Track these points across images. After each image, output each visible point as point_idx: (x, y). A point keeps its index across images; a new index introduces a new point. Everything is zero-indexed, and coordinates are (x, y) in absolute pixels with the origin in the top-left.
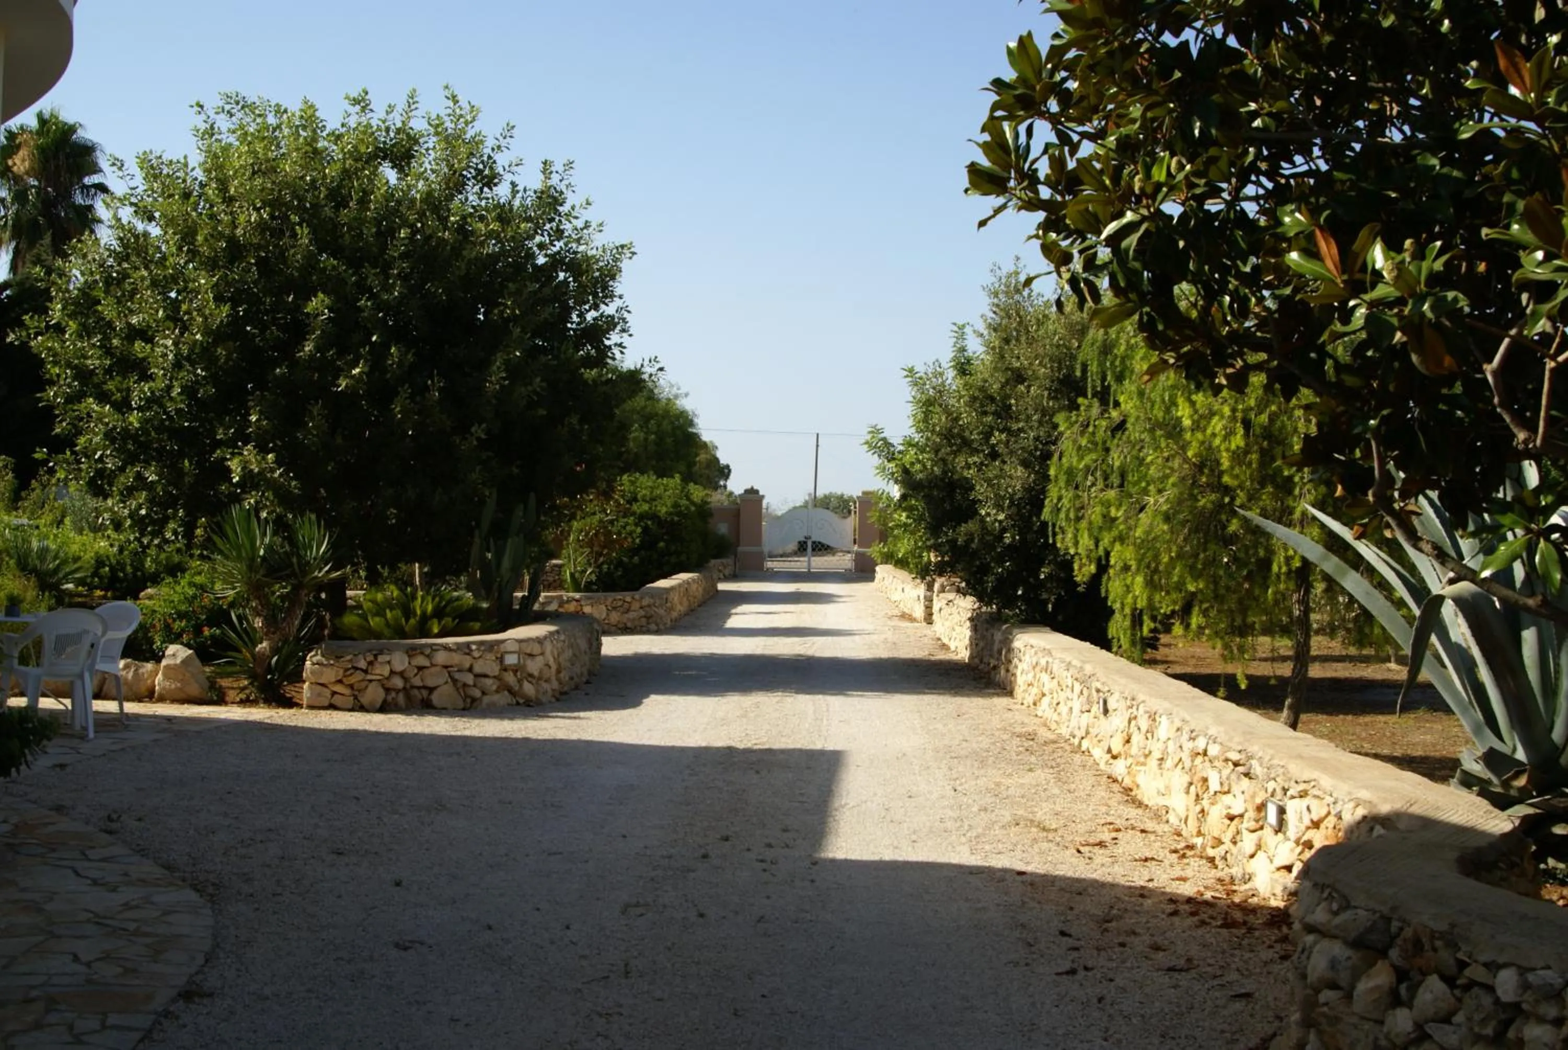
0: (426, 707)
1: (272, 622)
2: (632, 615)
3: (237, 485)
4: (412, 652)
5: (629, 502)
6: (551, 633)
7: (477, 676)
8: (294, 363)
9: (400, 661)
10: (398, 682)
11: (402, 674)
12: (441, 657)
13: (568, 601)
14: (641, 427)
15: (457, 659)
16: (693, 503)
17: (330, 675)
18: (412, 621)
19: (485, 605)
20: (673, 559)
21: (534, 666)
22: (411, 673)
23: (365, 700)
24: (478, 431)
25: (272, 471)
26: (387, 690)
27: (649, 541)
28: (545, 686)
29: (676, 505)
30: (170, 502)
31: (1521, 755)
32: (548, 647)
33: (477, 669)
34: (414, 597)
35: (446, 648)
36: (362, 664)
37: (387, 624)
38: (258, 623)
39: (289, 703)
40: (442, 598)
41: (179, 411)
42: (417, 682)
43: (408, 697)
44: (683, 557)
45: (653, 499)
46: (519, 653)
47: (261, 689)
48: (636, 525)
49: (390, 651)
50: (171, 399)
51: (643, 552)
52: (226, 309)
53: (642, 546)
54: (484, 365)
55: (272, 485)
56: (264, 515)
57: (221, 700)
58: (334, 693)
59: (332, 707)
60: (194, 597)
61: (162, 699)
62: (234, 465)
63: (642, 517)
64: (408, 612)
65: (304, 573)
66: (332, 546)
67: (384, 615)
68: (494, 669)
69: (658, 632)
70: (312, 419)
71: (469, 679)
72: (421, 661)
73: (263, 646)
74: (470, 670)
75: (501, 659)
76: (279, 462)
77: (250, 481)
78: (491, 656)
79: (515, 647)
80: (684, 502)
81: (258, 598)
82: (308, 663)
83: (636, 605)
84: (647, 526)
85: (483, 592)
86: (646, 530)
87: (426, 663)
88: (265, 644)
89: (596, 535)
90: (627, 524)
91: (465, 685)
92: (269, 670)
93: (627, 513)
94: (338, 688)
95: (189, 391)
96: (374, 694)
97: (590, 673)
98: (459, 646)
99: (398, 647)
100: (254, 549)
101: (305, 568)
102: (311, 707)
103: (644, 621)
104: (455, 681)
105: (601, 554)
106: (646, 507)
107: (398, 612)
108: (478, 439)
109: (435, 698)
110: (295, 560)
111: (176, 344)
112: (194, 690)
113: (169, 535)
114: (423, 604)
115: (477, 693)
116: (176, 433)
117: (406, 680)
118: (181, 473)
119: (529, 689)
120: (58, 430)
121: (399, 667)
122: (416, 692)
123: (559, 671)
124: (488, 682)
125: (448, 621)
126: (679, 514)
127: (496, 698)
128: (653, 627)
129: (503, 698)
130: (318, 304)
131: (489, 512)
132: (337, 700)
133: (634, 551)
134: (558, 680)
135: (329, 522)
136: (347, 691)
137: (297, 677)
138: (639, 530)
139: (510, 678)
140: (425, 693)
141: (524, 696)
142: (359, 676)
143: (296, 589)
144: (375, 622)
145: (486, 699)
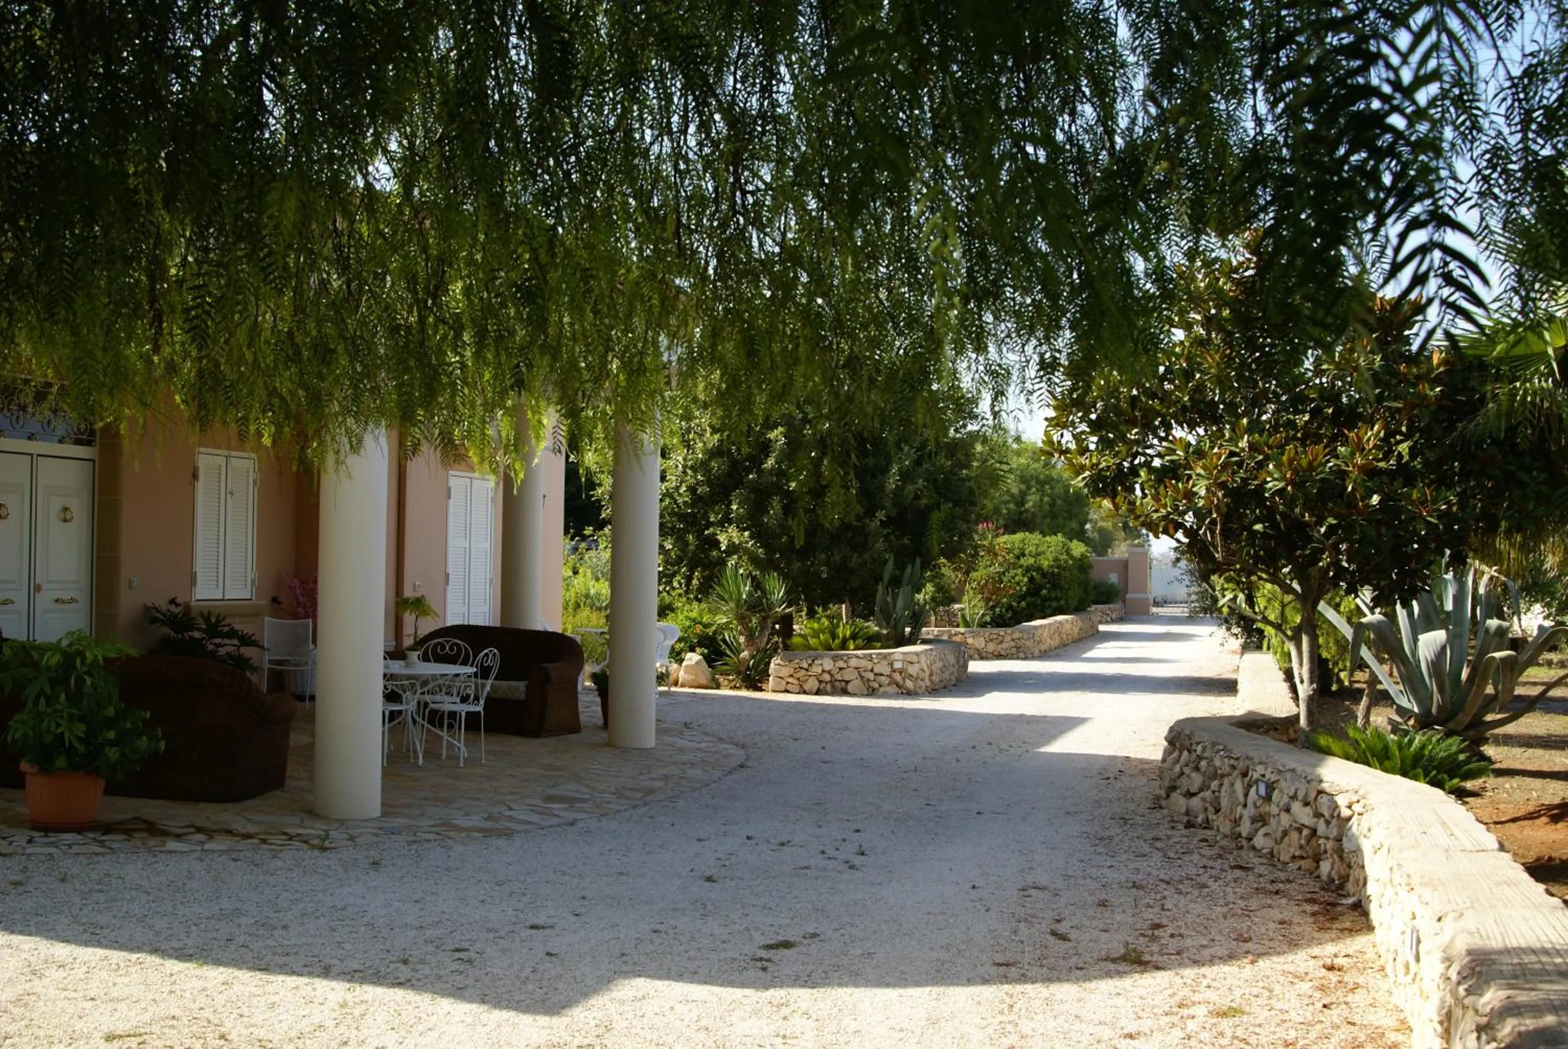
0: (845, 692)
1: (750, 637)
2: (1005, 645)
3: (724, 551)
4: (835, 659)
5: (1018, 558)
6: (926, 650)
7: (876, 674)
8: (760, 472)
9: (828, 664)
10: (827, 677)
11: (829, 672)
12: (853, 662)
13: (955, 635)
14: (1038, 490)
15: (863, 663)
16: (1072, 557)
17: (785, 672)
18: (837, 641)
19: (885, 632)
20: (1054, 604)
21: (913, 670)
22: (835, 672)
23: (806, 687)
24: (881, 515)
25: (747, 542)
26: (820, 682)
27: (1034, 589)
28: (921, 683)
29: (1056, 560)
30: (679, 561)
31: (1416, 710)
32: (923, 659)
33: (876, 670)
34: (838, 626)
35: (857, 657)
36: (805, 666)
37: (821, 644)
38: (742, 639)
39: (761, 690)
40: (856, 626)
41: (685, 503)
42: (838, 677)
43: (833, 686)
44: (1062, 602)
45: (1038, 555)
46: (903, 661)
47: (743, 681)
48: (1024, 576)
49: (822, 657)
50: (680, 495)
51: (1029, 598)
52: (717, 437)
53: (1028, 593)
54: (885, 470)
55: (746, 550)
56: (741, 571)
57: (718, 687)
58: (788, 683)
59: (787, 691)
60: (690, 627)
61: (683, 686)
62: (723, 539)
63: (1028, 569)
64: (834, 636)
65: (770, 609)
66: (786, 593)
67: (819, 637)
68: (886, 670)
69: (1025, 659)
70: (773, 508)
71: (871, 676)
72: (841, 664)
73: (745, 654)
74: (872, 671)
75: (891, 665)
76: (751, 537)
77: (733, 549)
78: (885, 662)
79: (901, 657)
80: (1064, 557)
81: (742, 624)
82: (772, 665)
83: (1008, 638)
84: (1032, 577)
85: (884, 624)
86: (1031, 579)
87: (844, 665)
88: (746, 653)
89: (986, 584)
90: (1016, 575)
91: (868, 680)
92: (748, 669)
93: (1015, 566)
94: (791, 680)
95: (692, 490)
96: (812, 684)
97: (958, 680)
98: (865, 656)
99: (826, 656)
100: (740, 594)
101: (771, 606)
102: (774, 691)
103: (1014, 650)
104: (862, 677)
105: (990, 599)
106: (1031, 561)
107: (828, 636)
108: (881, 521)
109: (850, 688)
110: (764, 601)
111: (685, 459)
112: (703, 681)
113: (675, 584)
114: (844, 631)
115: (876, 685)
116: (682, 517)
117: (831, 675)
118: (687, 544)
119: (909, 684)
120: (604, 516)
121: (827, 668)
122: (838, 684)
123: (931, 675)
124: (883, 678)
125: (860, 642)
126: (1059, 567)
127: (888, 689)
128: (1022, 655)
129: (893, 689)
130: (777, 435)
131: (889, 568)
132: (789, 687)
133: (1023, 597)
134: (931, 680)
135: (785, 576)
136: (796, 682)
137: (765, 674)
138: (1026, 579)
139: (897, 677)
140: (843, 684)
141: (906, 688)
142: (803, 672)
143: (765, 619)
144: (813, 641)
145: (882, 690)
